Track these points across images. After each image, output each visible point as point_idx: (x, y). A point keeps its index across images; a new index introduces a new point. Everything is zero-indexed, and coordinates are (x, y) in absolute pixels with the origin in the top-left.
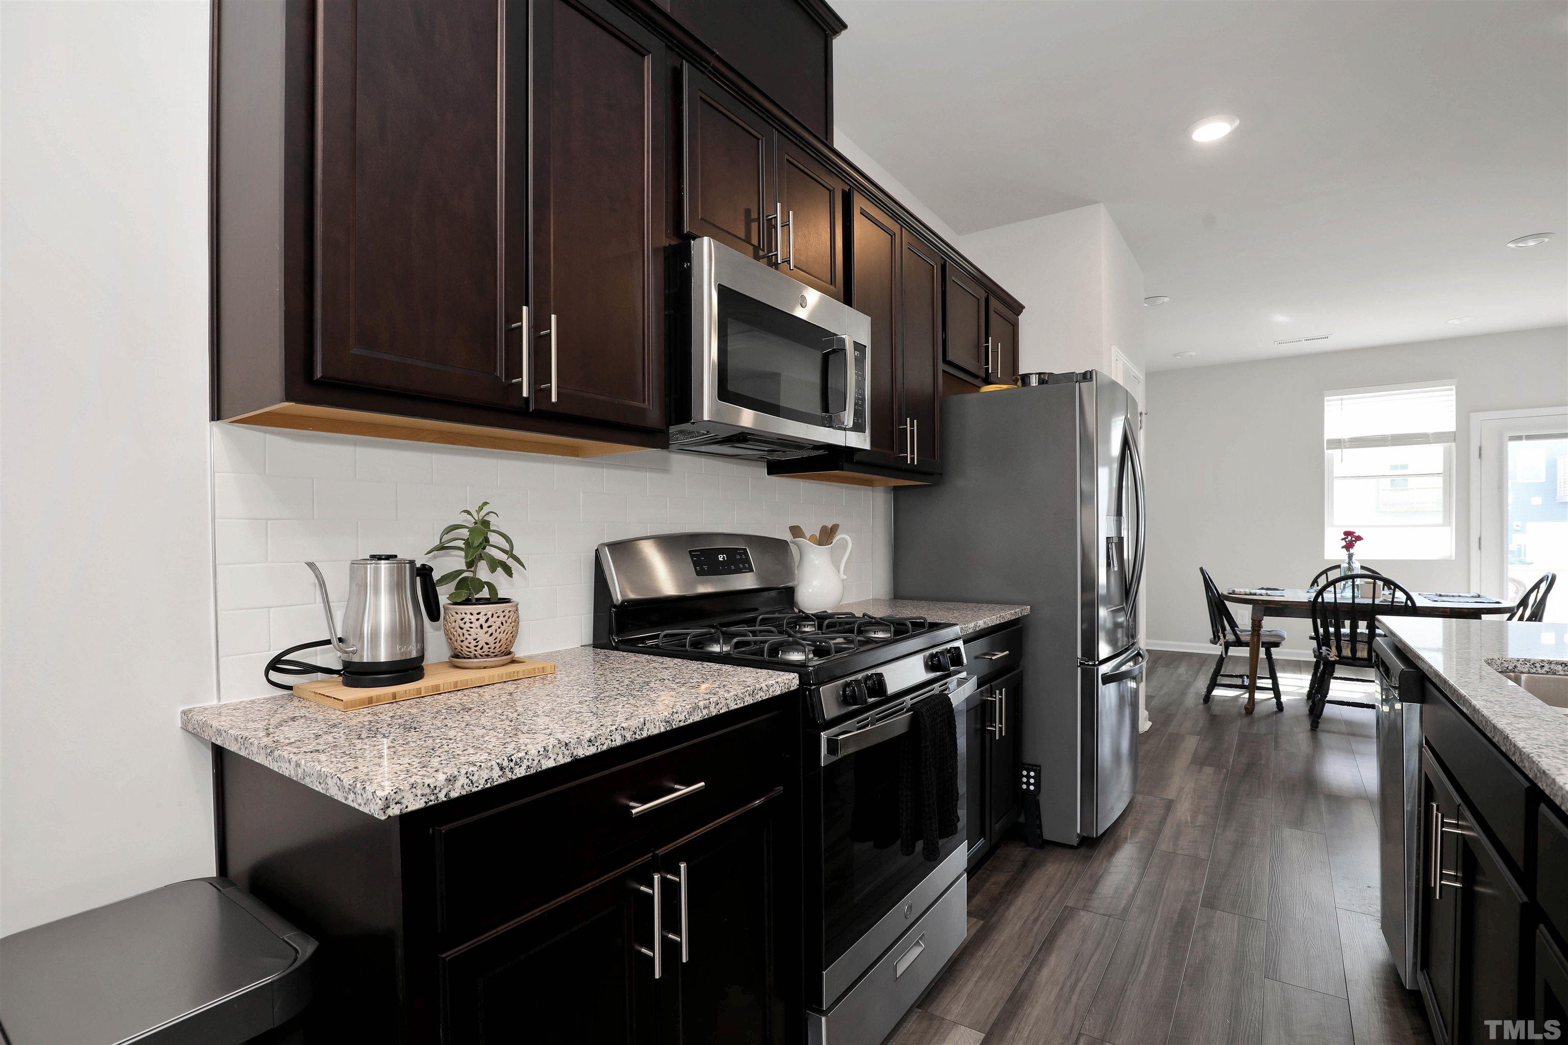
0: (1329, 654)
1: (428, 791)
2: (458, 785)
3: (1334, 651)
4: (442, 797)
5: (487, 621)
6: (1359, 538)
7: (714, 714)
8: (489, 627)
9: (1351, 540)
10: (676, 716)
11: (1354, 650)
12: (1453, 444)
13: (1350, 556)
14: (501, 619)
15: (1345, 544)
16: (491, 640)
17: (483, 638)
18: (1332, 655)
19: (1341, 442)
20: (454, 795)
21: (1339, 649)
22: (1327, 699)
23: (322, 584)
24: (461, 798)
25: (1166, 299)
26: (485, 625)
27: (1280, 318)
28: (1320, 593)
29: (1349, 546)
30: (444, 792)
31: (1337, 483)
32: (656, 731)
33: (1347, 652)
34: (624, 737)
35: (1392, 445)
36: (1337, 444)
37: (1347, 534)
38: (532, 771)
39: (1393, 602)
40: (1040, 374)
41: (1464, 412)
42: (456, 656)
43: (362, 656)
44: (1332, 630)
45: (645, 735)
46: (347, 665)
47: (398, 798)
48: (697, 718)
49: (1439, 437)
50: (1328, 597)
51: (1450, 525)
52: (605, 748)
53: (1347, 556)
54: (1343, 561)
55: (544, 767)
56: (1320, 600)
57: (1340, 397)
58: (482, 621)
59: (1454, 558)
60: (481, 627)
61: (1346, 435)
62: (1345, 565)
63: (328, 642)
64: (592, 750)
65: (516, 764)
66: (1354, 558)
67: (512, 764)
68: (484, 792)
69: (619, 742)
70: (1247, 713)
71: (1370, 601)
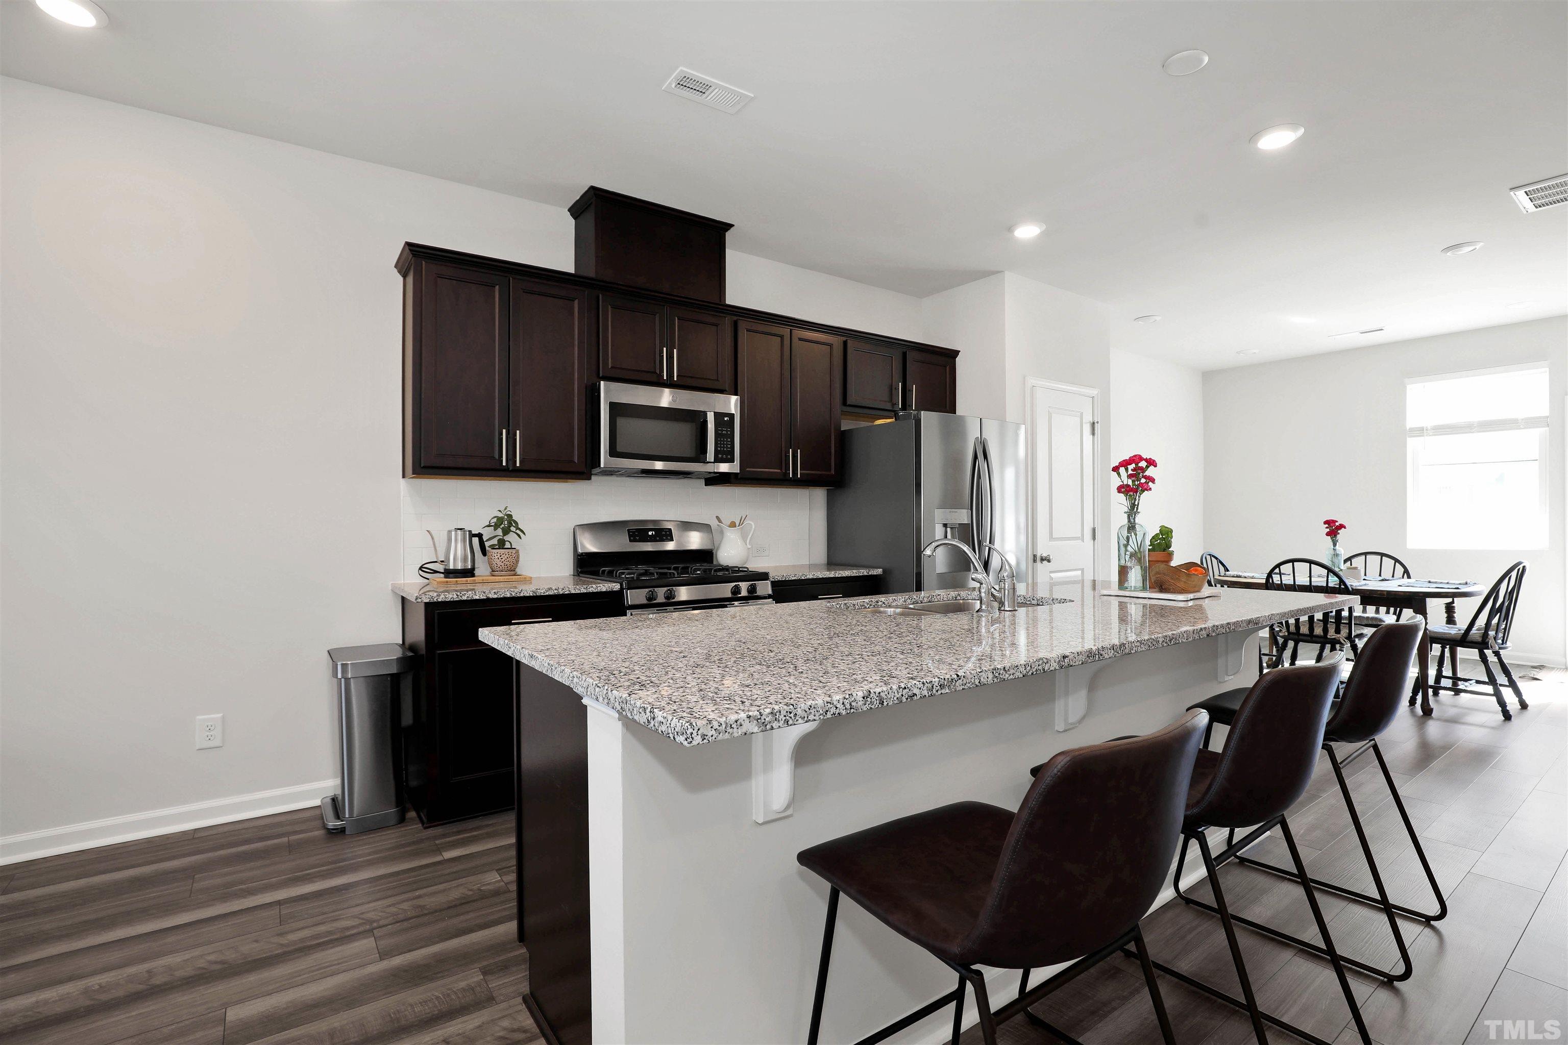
1: (430, 597)
2: (441, 597)
4: (435, 600)
5: (501, 556)
7: (561, 593)
8: (502, 559)
9: (1333, 529)
10: (538, 590)
12: (1546, 429)
14: (507, 556)
16: (502, 564)
17: (499, 563)
19: (1423, 430)
20: (439, 600)
23: (433, 538)
24: (442, 602)
26: (500, 558)
30: (436, 598)
32: (528, 595)
34: (511, 594)
37: (1329, 522)
38: (469, 599)
42: (493, 571)
43: (449, 567)
45: (522, 595)
46: (445, 570)
47: (420, 597)
48: (551, 593)
49: (1531, 423)
52: (502, 596)
55: (474, 598)
58: (499, 556)
60: (498, 558)
61: (1429, 423)
63: (436, 562)
64: (496, 596)
65: (463, 595)
67: (461, 595)
68: (450, 601)
69: (508, 595)
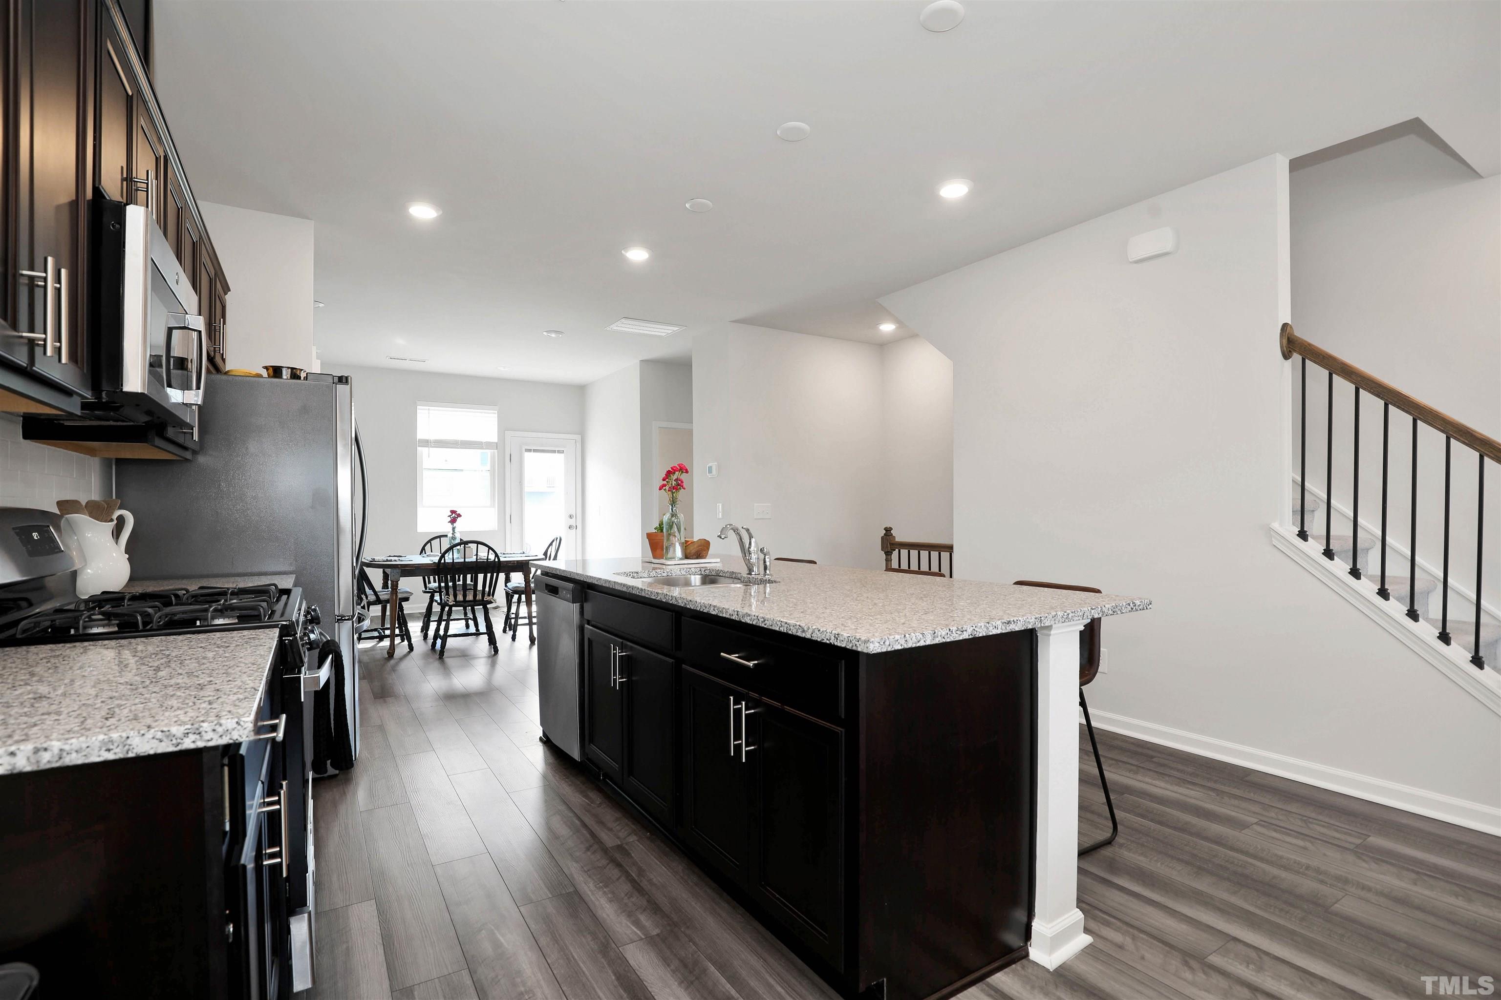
0: (448, 601)
3: (451, 597)
6: (459, 515)
9: (454, 517)
11: (465, 596)
12: (496, 451)
13: (454, 529)
15: (450, 519)
18: (450, 601)
19: (428, 442)
21: (455, 596)
22: (448, 634)
25: (321, 305)
27: (400, 341)
28: (443, 556)
29: (453, 521)
31: (425, 473)
33: (460, 598)
35: (461, 448)
36: (426, 443)
37: (453, 512)
39: (488, 559)
40: (292, 369)
41: (503, 429)
44: (450, 584)
49: (488, 445)
50: (448, 558)
51: (494, 506)
53: (452, 529)
54: (449, 532)
56: (443, 561)
57: (428, 407)
59: (497, 529)
61: (432, 437)
62: (450, 535)
66: (456, 530)
70: (389, 656)
71: (462, 560)
